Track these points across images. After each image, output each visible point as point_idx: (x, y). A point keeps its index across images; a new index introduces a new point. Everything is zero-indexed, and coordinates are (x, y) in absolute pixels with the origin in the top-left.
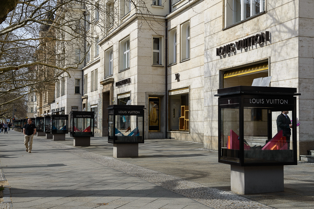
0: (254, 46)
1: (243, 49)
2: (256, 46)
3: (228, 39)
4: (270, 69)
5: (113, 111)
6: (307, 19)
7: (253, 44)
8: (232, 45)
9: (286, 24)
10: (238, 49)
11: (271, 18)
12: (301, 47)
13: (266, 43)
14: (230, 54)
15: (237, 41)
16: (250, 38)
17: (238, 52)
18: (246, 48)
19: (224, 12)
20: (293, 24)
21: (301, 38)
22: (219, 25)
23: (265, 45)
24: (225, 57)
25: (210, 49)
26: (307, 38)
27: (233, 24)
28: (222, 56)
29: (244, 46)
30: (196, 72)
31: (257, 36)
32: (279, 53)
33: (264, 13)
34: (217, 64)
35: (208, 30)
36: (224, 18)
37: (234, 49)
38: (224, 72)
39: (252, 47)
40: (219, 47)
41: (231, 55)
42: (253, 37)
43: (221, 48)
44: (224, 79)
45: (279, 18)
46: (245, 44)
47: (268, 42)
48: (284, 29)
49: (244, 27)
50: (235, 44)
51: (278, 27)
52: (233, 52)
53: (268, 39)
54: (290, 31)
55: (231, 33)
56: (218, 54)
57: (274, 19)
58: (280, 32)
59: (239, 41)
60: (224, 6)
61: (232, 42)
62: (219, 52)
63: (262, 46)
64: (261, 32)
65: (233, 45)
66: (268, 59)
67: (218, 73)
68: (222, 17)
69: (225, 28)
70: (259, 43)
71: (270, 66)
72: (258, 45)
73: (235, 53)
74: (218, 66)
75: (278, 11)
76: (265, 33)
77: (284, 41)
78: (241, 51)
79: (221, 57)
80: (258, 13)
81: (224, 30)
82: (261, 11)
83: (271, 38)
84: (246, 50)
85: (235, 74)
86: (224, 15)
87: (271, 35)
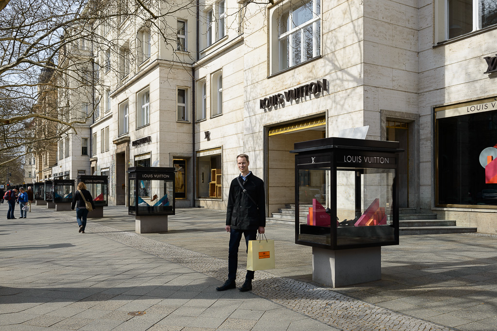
0: (308, 97)
1: (294, 101)
2: (310, 97)
3: (275, 88)
4: (328, 124)
5: (136, 175)
6: (372, 65)
7: (307, 94)
8: (279, 95)
9: (349, 70)
10: (288, 101)
11: (330, 64)
12: (366, 98)
13: (323, 94)
14: (277, 107)
15: (287, 91)
16: (302, 87)
17: (287, 103)
18: (297, 100)
19: (268, 57)
20: (357, 71)
21: (366, 87)
22: (263, 72)
23: (321, 95)
24: (270, 110)
25: (252, 101)
26: (372, 88)
27: (280, 71)
28: (267, 108)
29: (295, 96)
30: (231, 129)
31: (312, 84)
32: (342, 106)
33: (320, 57)
34: (261, 119)
35: (250, 78)
36: (268, 64)
37: (282, 101)
38: (269, 128)
39: (305, 99)
40: (263, 99)
41: (278, 107)
42: (307, 86)
43: (265, 100)
44: (268, 136)
45: (341, 63)
46: (297, 94)
47: (325, 92)
48: (346, 77)
49: (295, 74)
50: (284, 94)
51: (339, 73)
52: (281, 105)
53: (325, 89)
54: (355, 79)
55: (278, 82)
56: (261, 107)
57: (334, 65)
58: (342, 80)
59: (289, 91)
60: (268, 49)
61: (280, 93)
62: (263, 104)
63: (317, 97)
64: (318, 80)
65: (281, 96)
66: (325, 112)
67: (262, 129)
68: (266, 62)
69: (270, 75)
70: (315, 93)
71: (328, 120)
72: (312, 95)
73: (283, 106)
74: (263, 121)
75: (339, 55)
76: (322, 81)
77: (349, 91)
78: (292, 103)
79: (265, 110)
80: (310, 59)
81: (269, 78)
82: (314, 56)
83: (329, 87)
84: (297, 102)
85: (283, 130)
86: (269, 61)
87: (328, 84)
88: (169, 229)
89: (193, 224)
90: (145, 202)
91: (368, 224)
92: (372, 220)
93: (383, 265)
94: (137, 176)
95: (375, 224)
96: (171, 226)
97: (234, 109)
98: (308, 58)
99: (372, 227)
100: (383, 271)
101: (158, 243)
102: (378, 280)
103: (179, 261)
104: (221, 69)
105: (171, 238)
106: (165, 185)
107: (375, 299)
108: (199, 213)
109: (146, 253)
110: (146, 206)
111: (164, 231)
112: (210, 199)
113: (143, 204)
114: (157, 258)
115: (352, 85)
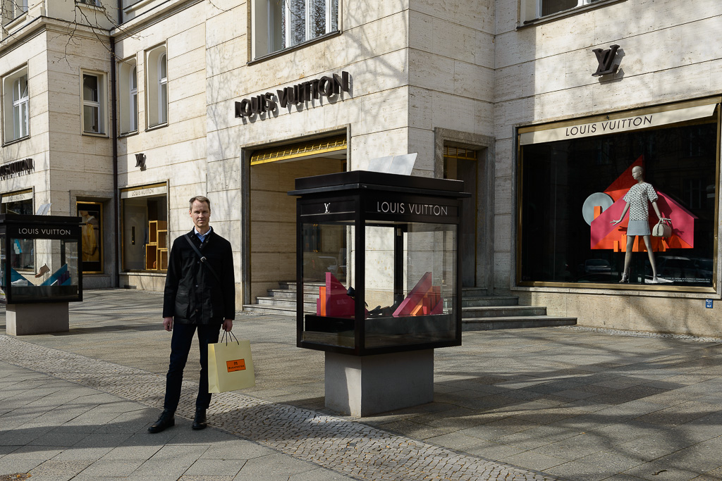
0: (317, 102)
1: (294, 107)
2: (321, 102)
3: (260, 83)
4: (350, 149)
5: (5, 230)
6: (422, 53)
7: (315, 97)
8: (268, 95)
9: (386, 57)
10: (283, 106)
11: (356, 45)
12: (412, 108)
13: (342, 96)
14: (264, 115)
15: (282, 89)
16: (308, 84)
17: (282, 110)
18: (298, 105)
19: (249, 27)
20: (399, 60)
21: (412, 89)
22: (240, 53)
23: (339, 99)
24: (253, 120)
25: (223, 103)
26: (422, 91)
27: (269, 53)
28: (247, 118)
29: (296, 99)
30: (184, 151)
31: (324, 80)
32: (375, 117)
33: (337, 34)
34: (239, 136)
35: (217, 63)
36: (250, 40)
37: (273, 106)
38: (250, 152)
39: (313, 104)
40: (240, 100)
41: (267, 117)
42: (316, 82)
43: (245, 102)
44: (250, 166)
45: (373, 45)
46: (299, 95)
47: (346, 94)
48: (381, 69)
49: (297, 60)
50: (276, 94)
51: (370, 62)
52: (271, 112)
53: (346, 89)
54: (396, 73)
55: (267, 72)
56: (237, 114)
57: (361, 46)
58: (375, 73)
59: (285, 89)
60: (249, 13)
61: (270, 91)
62: (240, 109)
63: (333, 101)
64: (335, 72)
65: (272, 97)
66: (345, 129)
67: (239, 154)
68: (246, 37)
69: (253, 60)
70: (329, 94)
71: (350, 142)
72: (325, 98)
73: (276, 114)
74: (242, 139)
75: (371, 31)
76: (340, 75)
77: (385, 93)
78: (290, 110)
79: (244, 121)
80: (322, 36)
81: (250, 64)
82: (328, 30)
83: (352, 86)
84: (300, 109)
85: (275, 156)
86: (251, 34)
87: (351, 80)
88: (71, 326)
89: (116, 316)
90: (24, 279)
91: (414, 314)
92: (420, 307)
93: (437, 379)
94: (7, 232)
95: (425, 312)
96: (74, 321)
97: (189, 117)
98: (318, 33)
99: (420, 318)
100: (436, 389)
101: (51, 352)
102: (429, 403)
103: (91, 383)
104: (164, 42)
105: (75, 343)
106: (63, 248)
107: (424, 432)
108: (128, 297)
109: (26, 370)
110: (27, 285)
111: (62, 329)
112: (148, 274)
113: (19, 283)
114: (50, 378)
115: (390, 82)
